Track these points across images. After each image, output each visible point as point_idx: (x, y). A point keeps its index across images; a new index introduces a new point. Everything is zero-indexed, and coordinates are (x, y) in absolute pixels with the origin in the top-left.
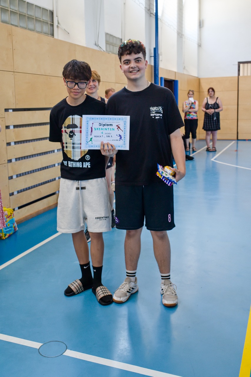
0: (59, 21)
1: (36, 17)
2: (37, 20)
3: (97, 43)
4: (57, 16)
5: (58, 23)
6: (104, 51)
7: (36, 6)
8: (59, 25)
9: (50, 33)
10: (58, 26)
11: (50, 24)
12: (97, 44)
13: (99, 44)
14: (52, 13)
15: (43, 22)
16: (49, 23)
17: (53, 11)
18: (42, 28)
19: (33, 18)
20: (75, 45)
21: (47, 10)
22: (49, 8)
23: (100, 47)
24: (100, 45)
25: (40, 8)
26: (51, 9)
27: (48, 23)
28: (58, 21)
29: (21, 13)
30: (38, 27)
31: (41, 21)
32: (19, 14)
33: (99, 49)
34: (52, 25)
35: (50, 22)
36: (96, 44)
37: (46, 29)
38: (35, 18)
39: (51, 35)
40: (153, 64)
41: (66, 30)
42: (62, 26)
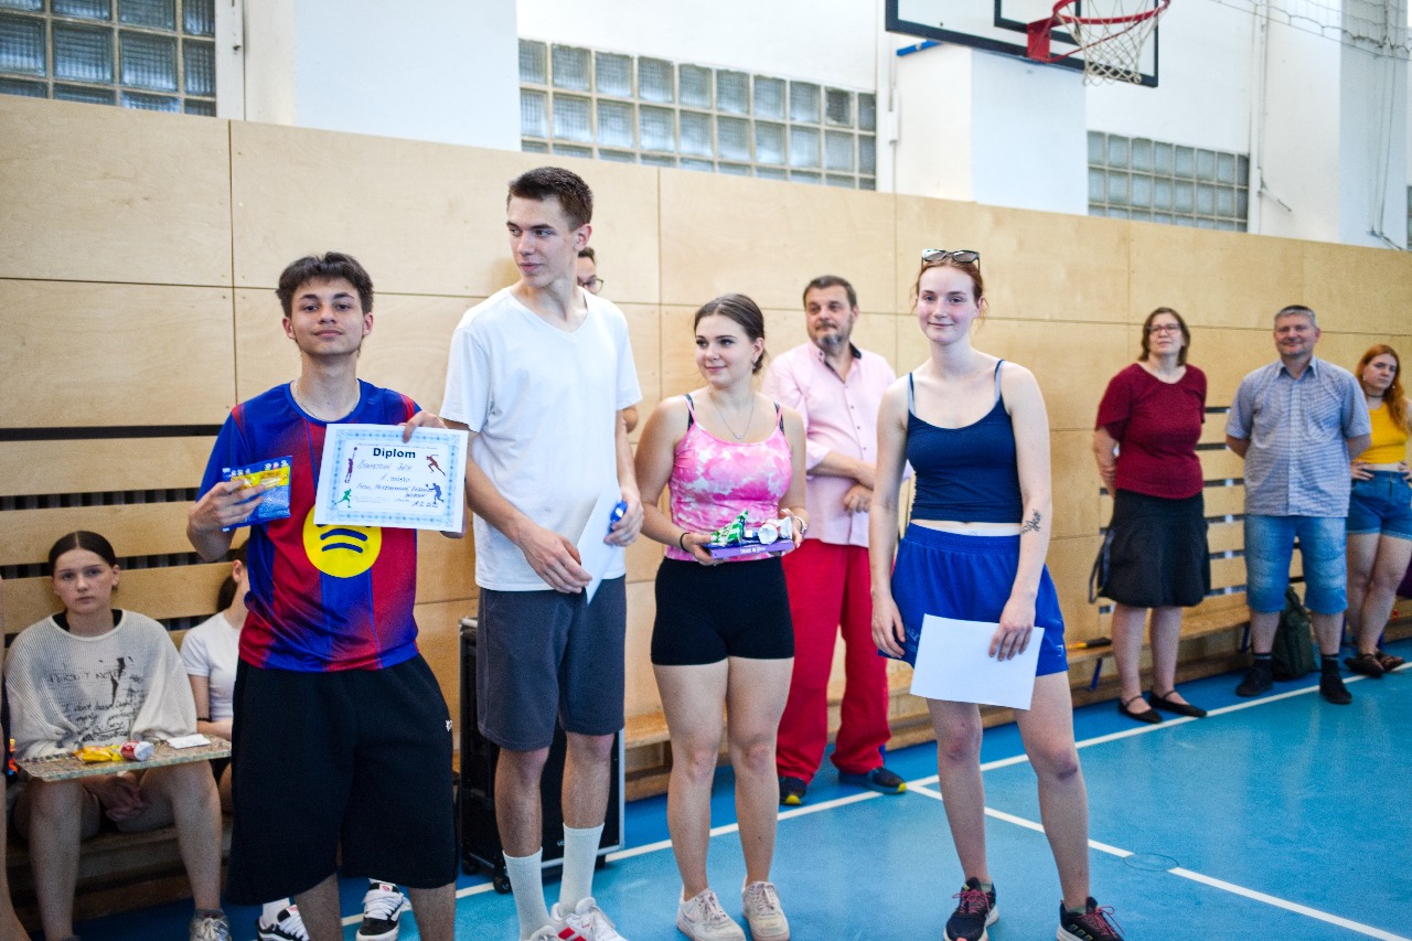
0: (1265, 180)
1: (1199, 178)
2: (1203, 184)
3: (1377, 230)
4: (1259, 168)
5: (1263, 185)
6: (1400, 248)
7: (1201, 150)
8: (1264, 190)
9: (1236, 213)
10: (1260, 194)
11: (1240, 190)
12: (1377, 233)
13: (1384, 231)
14: (1245, 161)
15: (1219, 187)
16: (1236, 186)
17: (1249, 155)
18: (1214, 200)
19: (1192, 183)
20: (1304, 242)
21: (1232, 156)
22: (1238, 148)
23: (1387, 239)
24: (1386, 235)
25: (1212, 153)
26: (1243, 150)
27: (1232, 189)
28: (1262, 179)
29: (1160, 176)
30: (1203, 200)
31: (1211, 186)
32: (1156, 178)
33: (1386, 247)
34: (1246, 192)
35: (1239, 184)
36: (1373, 233)
37: (1226, 202)
38: (1194, 180)
39: (1239, 216)
41: (1282, 201)
42: (1274, 191)
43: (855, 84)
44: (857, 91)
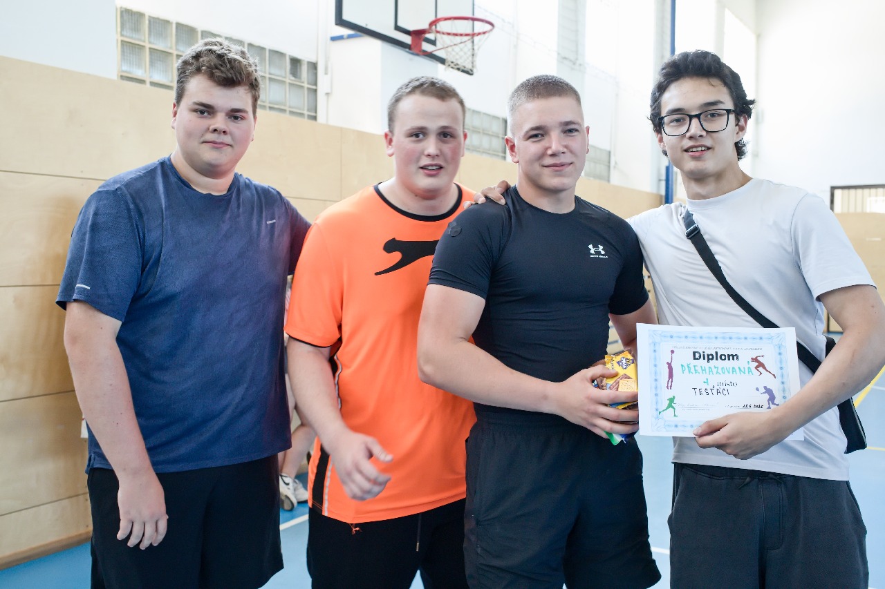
18: (490, 143)
30: (485, 142)
40: (663, 193)
43: (306, 56)
44: (307, 60)
